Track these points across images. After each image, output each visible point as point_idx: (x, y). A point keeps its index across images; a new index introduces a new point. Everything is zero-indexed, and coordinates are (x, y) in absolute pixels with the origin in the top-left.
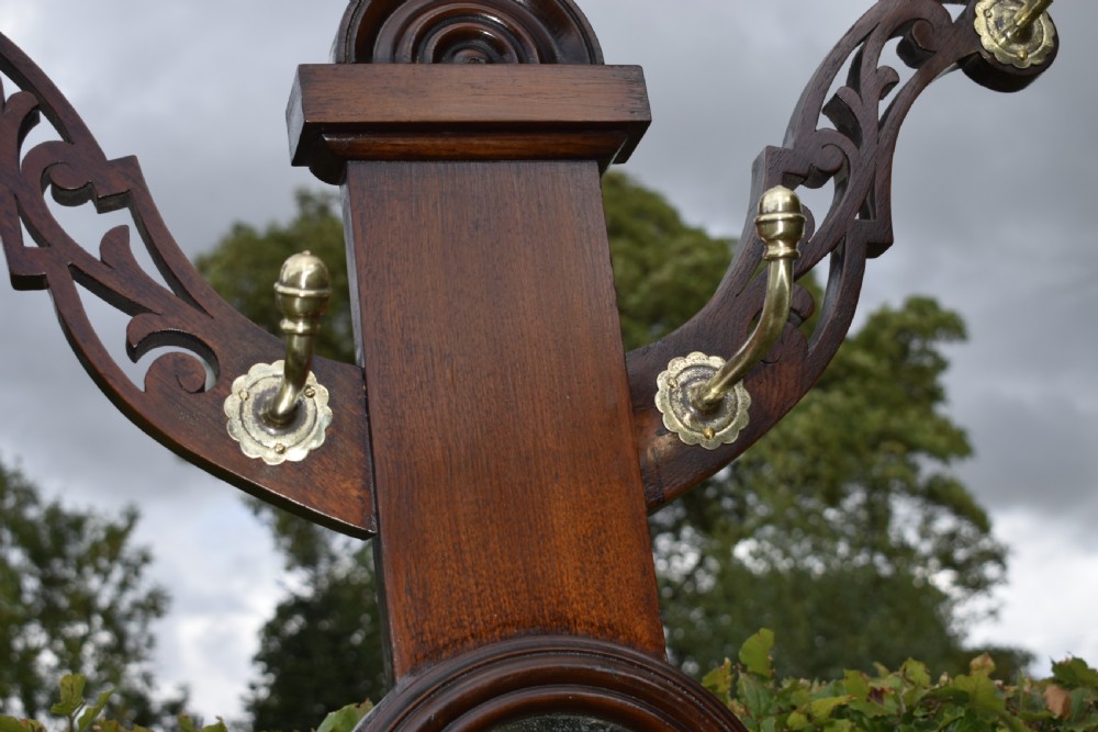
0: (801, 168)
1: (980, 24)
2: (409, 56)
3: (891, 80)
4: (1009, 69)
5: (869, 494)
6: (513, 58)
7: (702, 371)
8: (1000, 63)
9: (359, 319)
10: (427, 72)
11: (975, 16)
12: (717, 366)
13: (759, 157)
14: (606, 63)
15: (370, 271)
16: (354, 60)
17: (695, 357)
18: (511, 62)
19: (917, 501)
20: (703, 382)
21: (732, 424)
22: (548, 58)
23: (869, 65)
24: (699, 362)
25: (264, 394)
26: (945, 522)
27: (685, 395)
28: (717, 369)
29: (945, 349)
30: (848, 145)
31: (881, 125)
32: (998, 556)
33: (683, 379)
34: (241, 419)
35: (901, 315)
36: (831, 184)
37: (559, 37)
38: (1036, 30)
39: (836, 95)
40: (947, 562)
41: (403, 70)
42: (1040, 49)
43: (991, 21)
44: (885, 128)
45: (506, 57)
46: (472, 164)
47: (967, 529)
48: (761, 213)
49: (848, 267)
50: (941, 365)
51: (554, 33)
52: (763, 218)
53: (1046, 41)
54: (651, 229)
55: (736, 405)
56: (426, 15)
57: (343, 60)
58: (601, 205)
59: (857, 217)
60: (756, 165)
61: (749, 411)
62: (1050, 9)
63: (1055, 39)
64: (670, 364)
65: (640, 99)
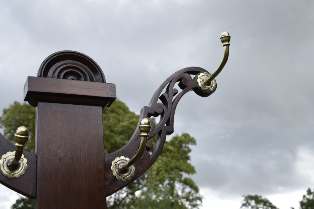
0: (153, 112)
1: (198, 80)
2: (57, 77)
3: (176, 92)
4: (205, 92)
5: (170, 181)
6: (83, 79)
7: (124, 161)
8: (202, 90)
9: (37, 142)
10: (61, 81)
11: (198, 78)
12: (127, 160)
13: (142, 108)
14: (106, 82)
15: (41, 130)
16: (42, 76)
17: (122, 158)
18: (83, 80)
19: (181, 184)
20: (124, 164)
21: (130, 175)
22: (92, 80)
23: (171, 88)
24: (123, 159)
25: (10, 160)
26: (188, 189)
27: (119, 167)
28: (127, 161)
29: (191, 146)
30: (164, 107)
31: (173, 103)
32: (200, 199)
33: (118, 163)
34: (3, 166)
35: (181, 137)
36: (160, 116)
37: (95, 75)
38: (212, 83)
39: (162, 95)
40: (188, 199)
41: (55, 80)
42: (213, 87)
43: (201, 80)
44: (174, 104)
45: (82, 79)
46: (70, 105)
47: (193, 192)
48: (141, 124)
49: (162, 137)
50: (190, 151)
51: (94, 74)
52: (141, 126)
53: (214, 85)
54: (121, 111)
55: (131, 170)
56: (62, 67)
57: (40, 76)
58: (102, 118)
59: (165, 125)
60: (142, 110)
61: (134, 172)
62: (215, 78)
63: (216, 85)
64: (115, 159)
65: (114, 92)
